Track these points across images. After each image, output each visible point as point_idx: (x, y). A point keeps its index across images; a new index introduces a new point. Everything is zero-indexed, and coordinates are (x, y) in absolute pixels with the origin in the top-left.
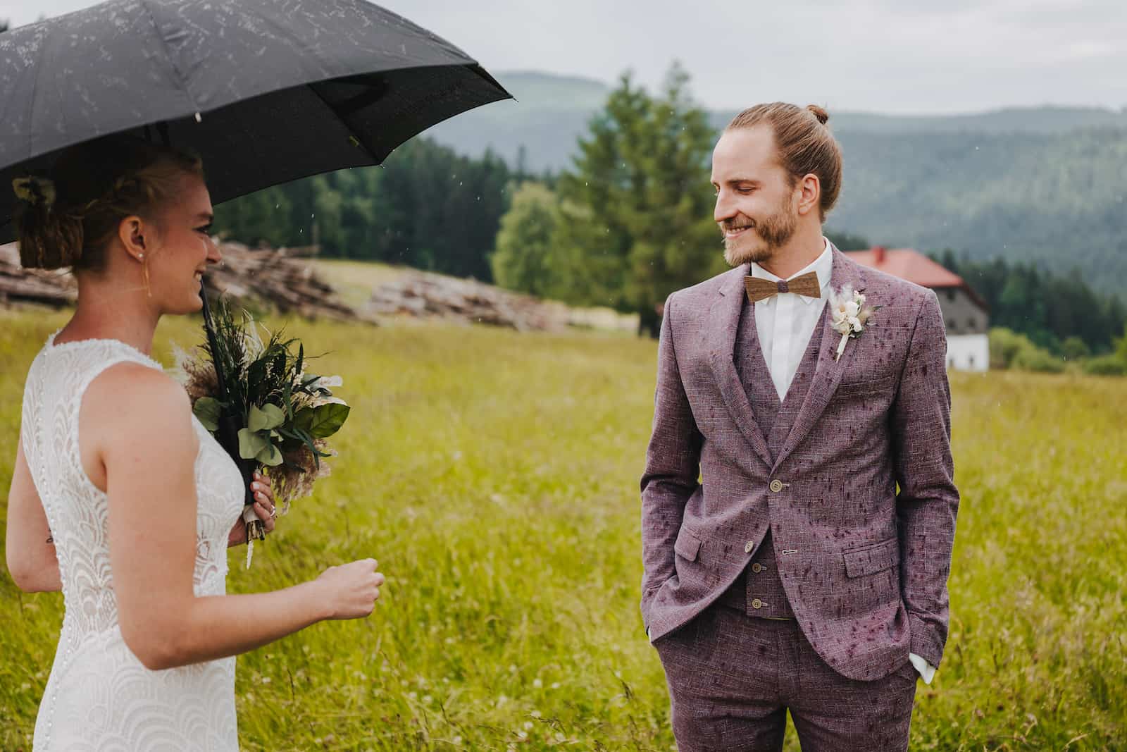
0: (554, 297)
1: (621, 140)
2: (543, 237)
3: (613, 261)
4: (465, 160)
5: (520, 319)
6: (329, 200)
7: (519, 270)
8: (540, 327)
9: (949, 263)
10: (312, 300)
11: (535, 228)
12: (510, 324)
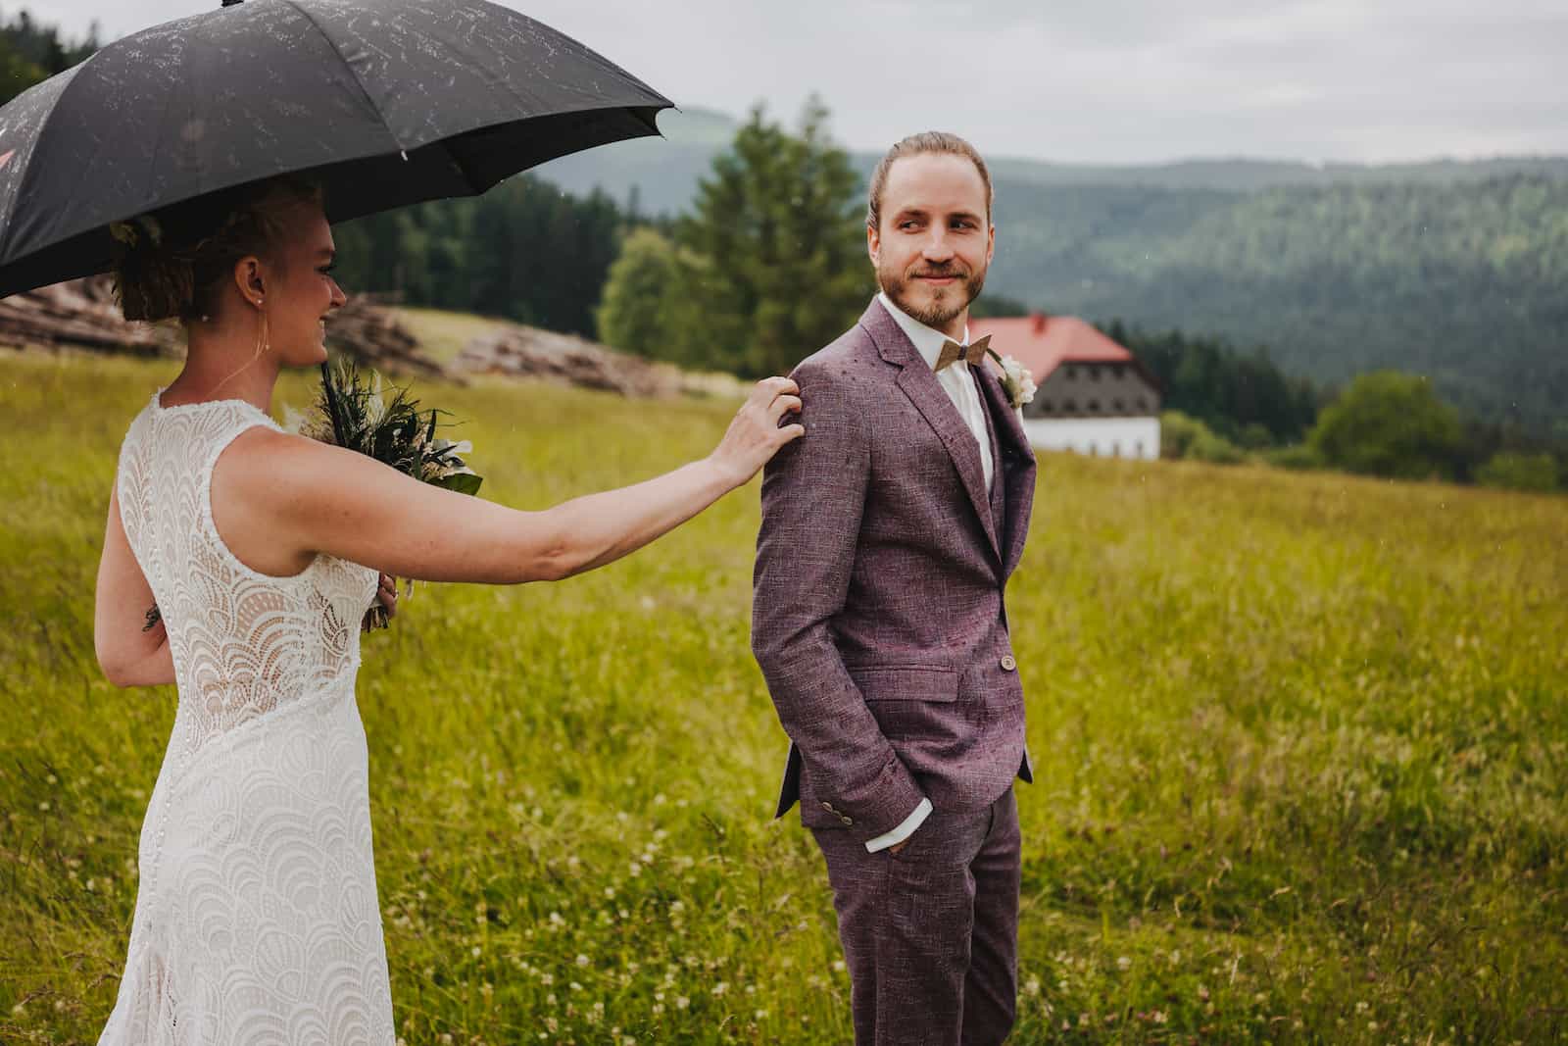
0: (668, 359)
1: (750, 181)
2: (655, 290)
3: (733, 320)
4: (569, 200)
5: (629, 382)
6: (415, 241)
7: (626, 328)
8: (650, 392)
9: (1117, 335)
10: (394, 354)
11: (647, 280)
12: (616, 389)
